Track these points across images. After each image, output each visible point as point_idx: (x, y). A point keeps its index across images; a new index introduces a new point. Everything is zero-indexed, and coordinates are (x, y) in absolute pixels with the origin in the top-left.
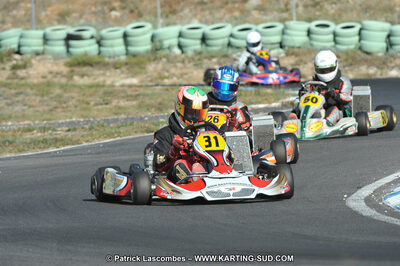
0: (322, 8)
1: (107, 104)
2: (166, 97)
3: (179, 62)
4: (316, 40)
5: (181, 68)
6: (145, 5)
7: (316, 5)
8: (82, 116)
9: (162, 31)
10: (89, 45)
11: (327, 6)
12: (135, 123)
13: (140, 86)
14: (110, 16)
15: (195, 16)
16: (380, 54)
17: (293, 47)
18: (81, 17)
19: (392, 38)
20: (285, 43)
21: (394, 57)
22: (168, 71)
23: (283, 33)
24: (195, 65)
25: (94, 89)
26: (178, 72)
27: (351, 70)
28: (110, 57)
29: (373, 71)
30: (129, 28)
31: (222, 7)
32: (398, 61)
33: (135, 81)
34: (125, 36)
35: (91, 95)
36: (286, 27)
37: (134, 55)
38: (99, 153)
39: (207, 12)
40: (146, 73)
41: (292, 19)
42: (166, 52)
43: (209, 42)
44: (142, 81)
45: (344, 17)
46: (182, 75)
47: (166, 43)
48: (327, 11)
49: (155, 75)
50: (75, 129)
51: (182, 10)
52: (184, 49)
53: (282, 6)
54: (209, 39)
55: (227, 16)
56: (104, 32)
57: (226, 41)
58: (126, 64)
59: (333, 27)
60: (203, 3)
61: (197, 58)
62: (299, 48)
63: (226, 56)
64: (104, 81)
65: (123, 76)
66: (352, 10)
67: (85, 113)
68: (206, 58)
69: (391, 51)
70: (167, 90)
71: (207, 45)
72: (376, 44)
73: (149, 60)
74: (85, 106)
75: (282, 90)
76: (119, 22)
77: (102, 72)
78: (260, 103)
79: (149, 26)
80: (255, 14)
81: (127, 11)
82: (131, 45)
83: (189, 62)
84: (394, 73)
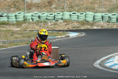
0: (73, 8)
1: (13, 36)
2: (30, 34)
3: (32, 24)
4: (72, 18)
5: (32, 26)
6: (21, 7)
7: (72, 7)
8: (6, 39)
9: (26, 14)
10: (5, 18)
11: (75, 8)
12: (23, 42)
13: (22, 31)
14: (11, 10)
15: (36, 10)
16: (91, 22)
17: (65, 20)
18: (2, 10)
19: (95, 17)
20: (63, 18)
21: (95, 23)
22: (28, 26)
23: (63, 15)
24: (37, 25)
25: (8, 32)
26: (31, 27)
27: (83, 27)
28: (11, 22)
29: (89, 27)
30: (17, 13)
31: (44, 8)
32: (96, 24)
33: (18, 29)
34: (16, 16)
35: (7, 33)
36: (63, 14)
37: (18, 22)
38: (14, 50)
39: (40, 9)
40: (22, 27)
41: (65, 11)
42: (28, 21)
43: (40, 18)
44: (21, 29)
45: (80, 11)
46: (33, 27)
47: (28, 18)
48: (75, 9)
49: (25, 27)
50: (5, 43)
51: (32, 8)
52: (33, 20)
53: (62, 7)
54: (40, 17)
55: (46, 10)
56: (9, 15)
57: (45, 17)
58: (16, 24)
59: (77, 14)
60: (38, 6)
61: (37, 22)
62: (67, 20)
63: (45, 22)
64: (10, 29)
65: (15, 28)
66: (82, 9)
67: (7, 38)
68: (40, 23)
69: (94, 21)
70: (30, 32)
71: (40, 19)
72: (90, 19)
73: (23, 23)
74: (6, 36)
75: (64, 32)
76: (13, 12)
77: (8, 26)
78: (59, 36)
79: (23, 13)
80: (54, 10)
81: (16, 8)
82: (18, 19)
83: (35, 24)
84: (95, 28)
